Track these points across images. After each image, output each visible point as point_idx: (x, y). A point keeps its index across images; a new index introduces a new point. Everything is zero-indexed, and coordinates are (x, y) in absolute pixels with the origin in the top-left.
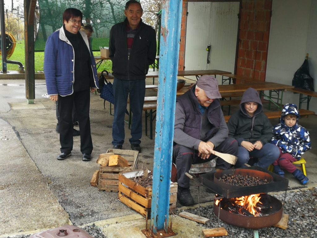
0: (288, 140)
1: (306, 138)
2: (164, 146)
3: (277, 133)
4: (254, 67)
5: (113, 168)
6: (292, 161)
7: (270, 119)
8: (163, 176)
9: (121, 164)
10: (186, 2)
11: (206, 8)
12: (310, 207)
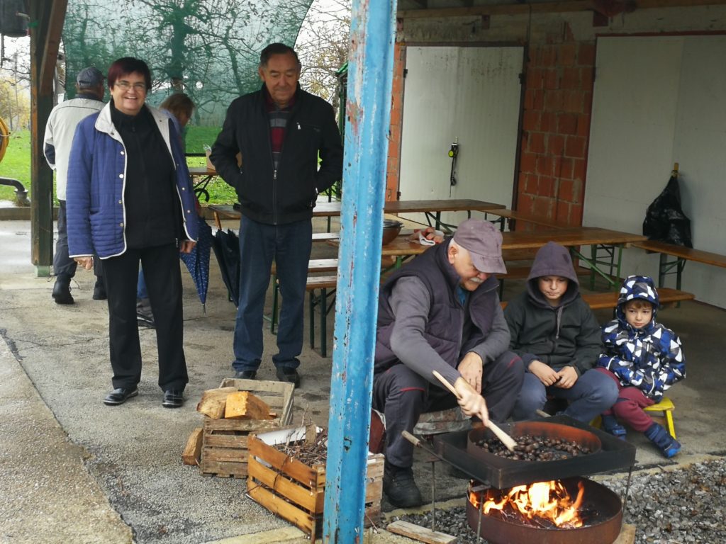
0: (634, 358)
1: (674, 353)
2: (354, 370)
3: (608, 341)
4: (556, 194)
5: (236, 423)
6: (644, 404)
7: (594, 310)
8: (352, 438)
9: (255, 414)
10: (403, 47)
11: (447, 60)
12: (684, 508)
